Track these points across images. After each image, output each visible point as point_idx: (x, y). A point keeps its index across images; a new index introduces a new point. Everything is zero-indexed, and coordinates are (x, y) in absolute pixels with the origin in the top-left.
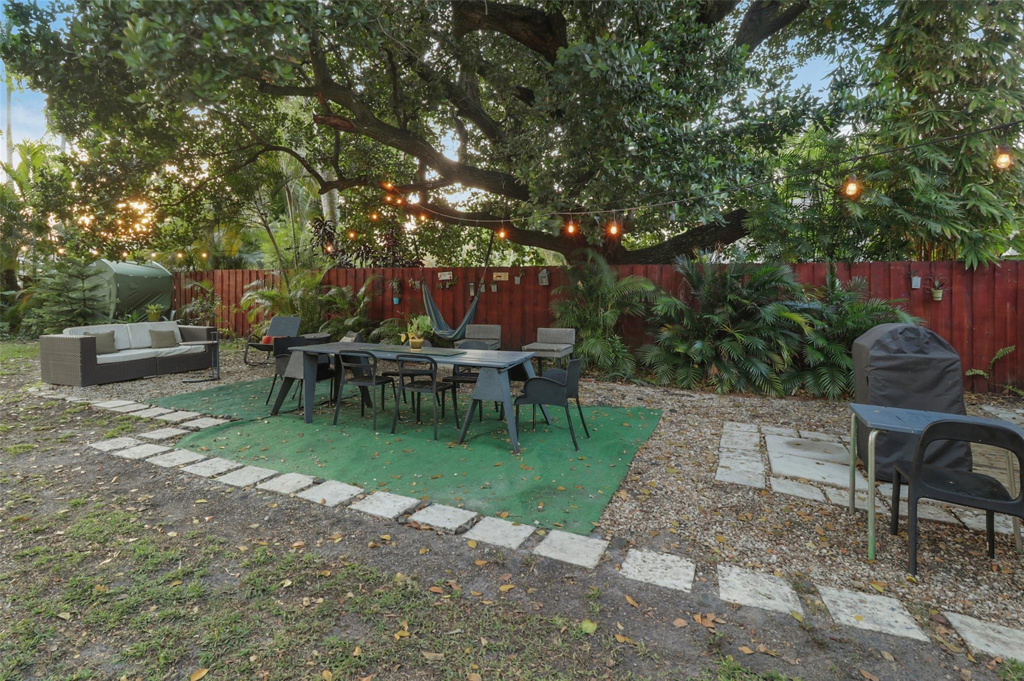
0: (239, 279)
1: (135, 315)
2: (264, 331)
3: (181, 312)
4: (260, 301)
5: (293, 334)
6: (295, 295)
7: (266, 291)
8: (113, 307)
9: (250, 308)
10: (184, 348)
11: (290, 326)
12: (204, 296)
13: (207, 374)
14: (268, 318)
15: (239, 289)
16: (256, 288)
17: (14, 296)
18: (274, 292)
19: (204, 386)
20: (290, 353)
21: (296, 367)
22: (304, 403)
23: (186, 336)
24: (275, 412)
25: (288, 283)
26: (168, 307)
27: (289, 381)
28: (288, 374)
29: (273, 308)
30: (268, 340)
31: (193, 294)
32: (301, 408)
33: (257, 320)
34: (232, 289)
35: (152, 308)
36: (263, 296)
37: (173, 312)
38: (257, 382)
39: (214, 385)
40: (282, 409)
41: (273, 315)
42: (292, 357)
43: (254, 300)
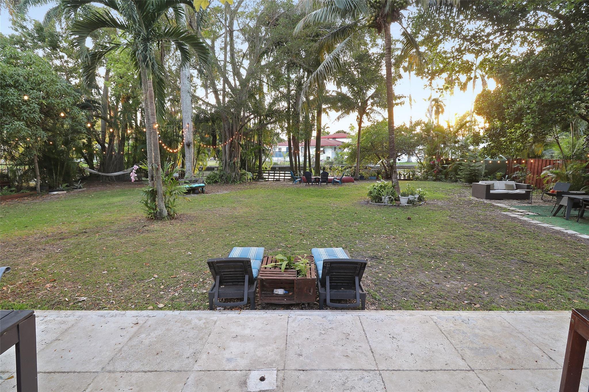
0: (540, 163)
1: (492, 176)
2: (551, 187)
3: (511, 176)
4: (550, 174)
5: (566, 190)
6: (569, 173)
7: (554, 170)
8: (483, 173)
9: (544, 178)
10: (518, 191)
11: (565, 186)
12: (523, 170)
13: (526, 201)
14: (553, 182)
15: (540, 168)
16: (549, 169)
17: (447, 167)
18: (557, 171)
19: (526, 205)
20: (563, 197)
21: (564, 202)
22: (566, 215)
23: (518, 187)
24: (554, 215)
25: (566, 167)
26: (504, 174)
27: (561, 206)
28: (561, 203)
29: (557, 178)
30: (553, 192)
31: (517, 169)
32: (565, 216)
33: (548, 182)
34: (536, 168)
35: (499, 174)
36: (552, 173)
37: (507, 176)
38: (547, 206)
39: (530, 205)
40: (557, 215)
41: (556, 181)
42: (563, 198)
43: (547, 174)
